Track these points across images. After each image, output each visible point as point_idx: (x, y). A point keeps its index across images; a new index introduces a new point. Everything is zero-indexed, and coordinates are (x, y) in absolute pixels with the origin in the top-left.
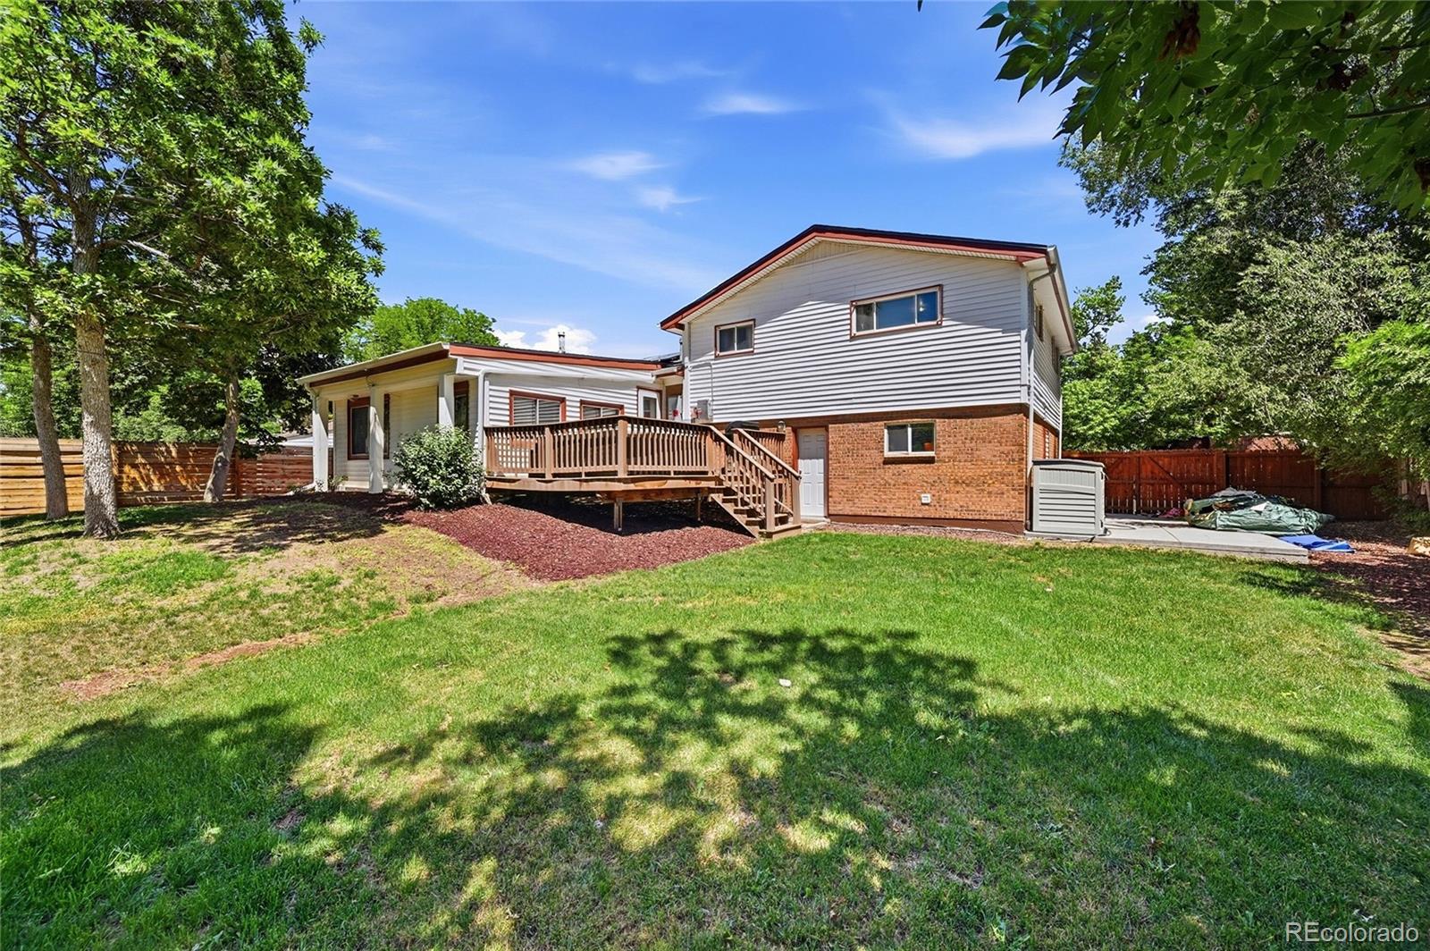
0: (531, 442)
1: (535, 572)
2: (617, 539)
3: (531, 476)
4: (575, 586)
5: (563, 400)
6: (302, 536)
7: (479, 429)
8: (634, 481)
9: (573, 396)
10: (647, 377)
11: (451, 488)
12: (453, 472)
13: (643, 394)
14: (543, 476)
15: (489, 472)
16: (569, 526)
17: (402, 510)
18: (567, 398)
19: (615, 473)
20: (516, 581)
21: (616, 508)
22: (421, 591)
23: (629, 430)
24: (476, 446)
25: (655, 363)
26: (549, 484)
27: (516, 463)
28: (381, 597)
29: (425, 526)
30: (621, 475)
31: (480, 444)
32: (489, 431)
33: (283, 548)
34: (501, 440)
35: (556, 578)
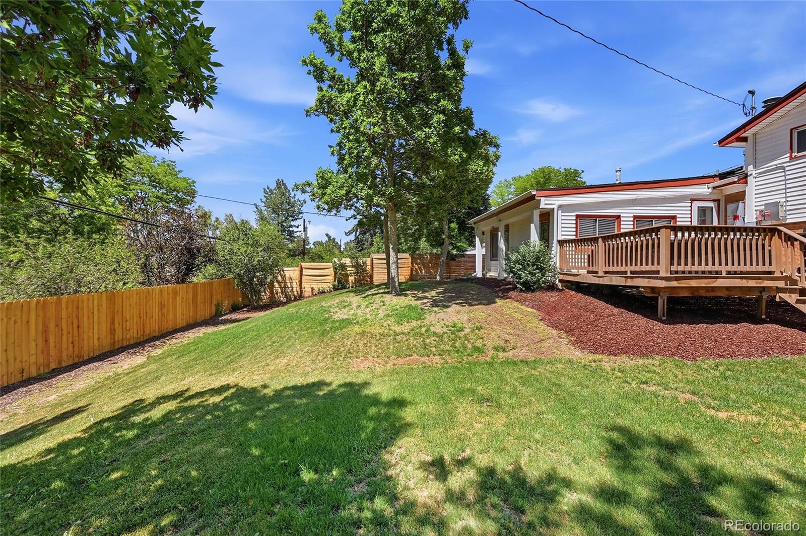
0: (590, 248)
1: (579, 343)
2: (658, 326)
3: (589, 272)
4: (607, 362)
5: (618, 217)
6: (458, 302)
7: (555, 241)
8: (677, 279)
9: (627, 215)
10: (703, 190)
11: (534, 279)
12: (536, 269)
13: (696, 205)
14: (597, 272)
15: (561, 269)
16: (616, 311)
17: (508, 290)
18: (622, 215)
19: (658, 272)
20: (563, 347)
21: (660, 301)
22: (502, 343)
23: (673, 237)
24: (553, 252)
25: (715, 176)
26: (601, 279)
27: (578, 262)
28: (479, 343)
29: (518, 301)
30: (662, 274)
31: (555, 251)
32: (561, 243)
33: (447, 307)
34: (570, 249)
35: (595, 351)
